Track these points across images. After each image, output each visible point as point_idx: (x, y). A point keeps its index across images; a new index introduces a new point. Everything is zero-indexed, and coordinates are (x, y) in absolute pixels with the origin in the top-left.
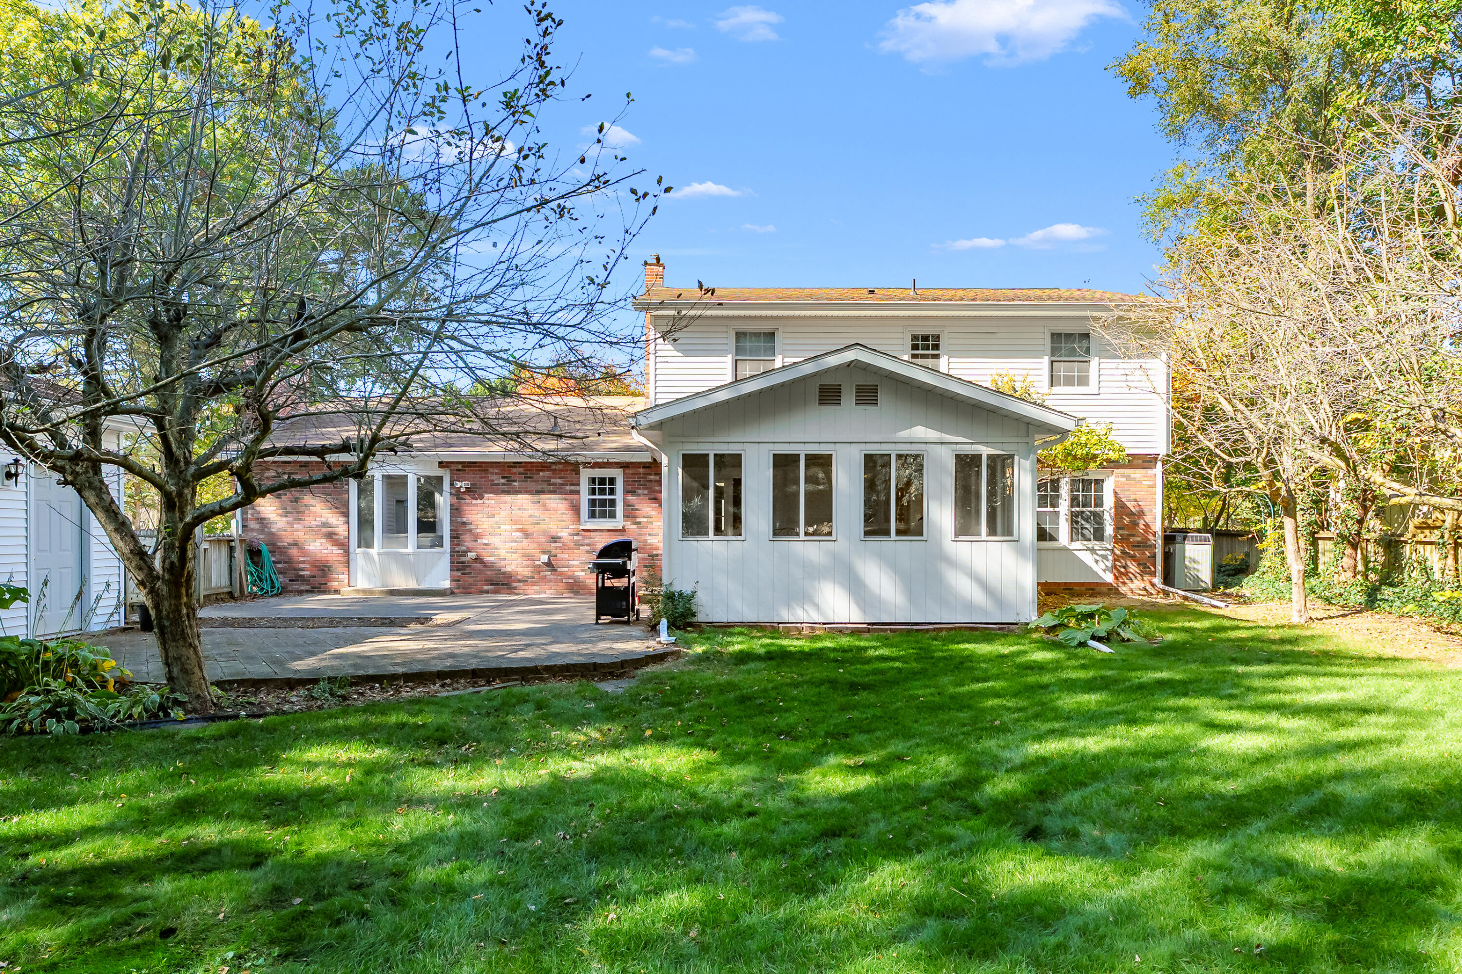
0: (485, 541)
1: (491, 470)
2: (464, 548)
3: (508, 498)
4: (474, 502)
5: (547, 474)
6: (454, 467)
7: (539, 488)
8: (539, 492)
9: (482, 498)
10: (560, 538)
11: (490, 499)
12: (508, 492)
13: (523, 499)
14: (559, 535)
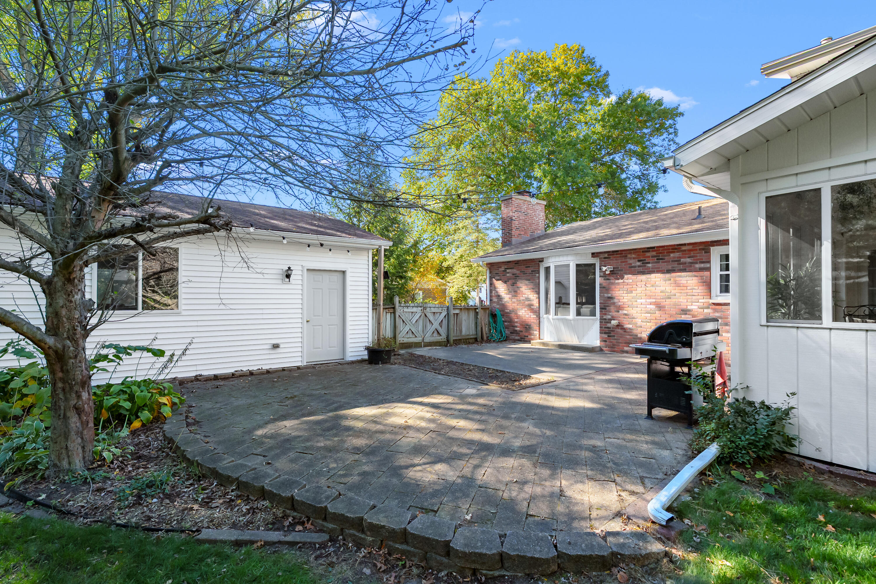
0: (625, 312)
1: (629, 256)
2: (609, 317)
3: (643, 277)
4: (617, 281)
5: (677, 255)
6: (602, 256)
7: (670, 267)
8: (669, 271)
9: (622, 278)
10: (689, 310)
11: (629, 278)
12: (643, 273)
13: (656, 278)
14: (689, 307)
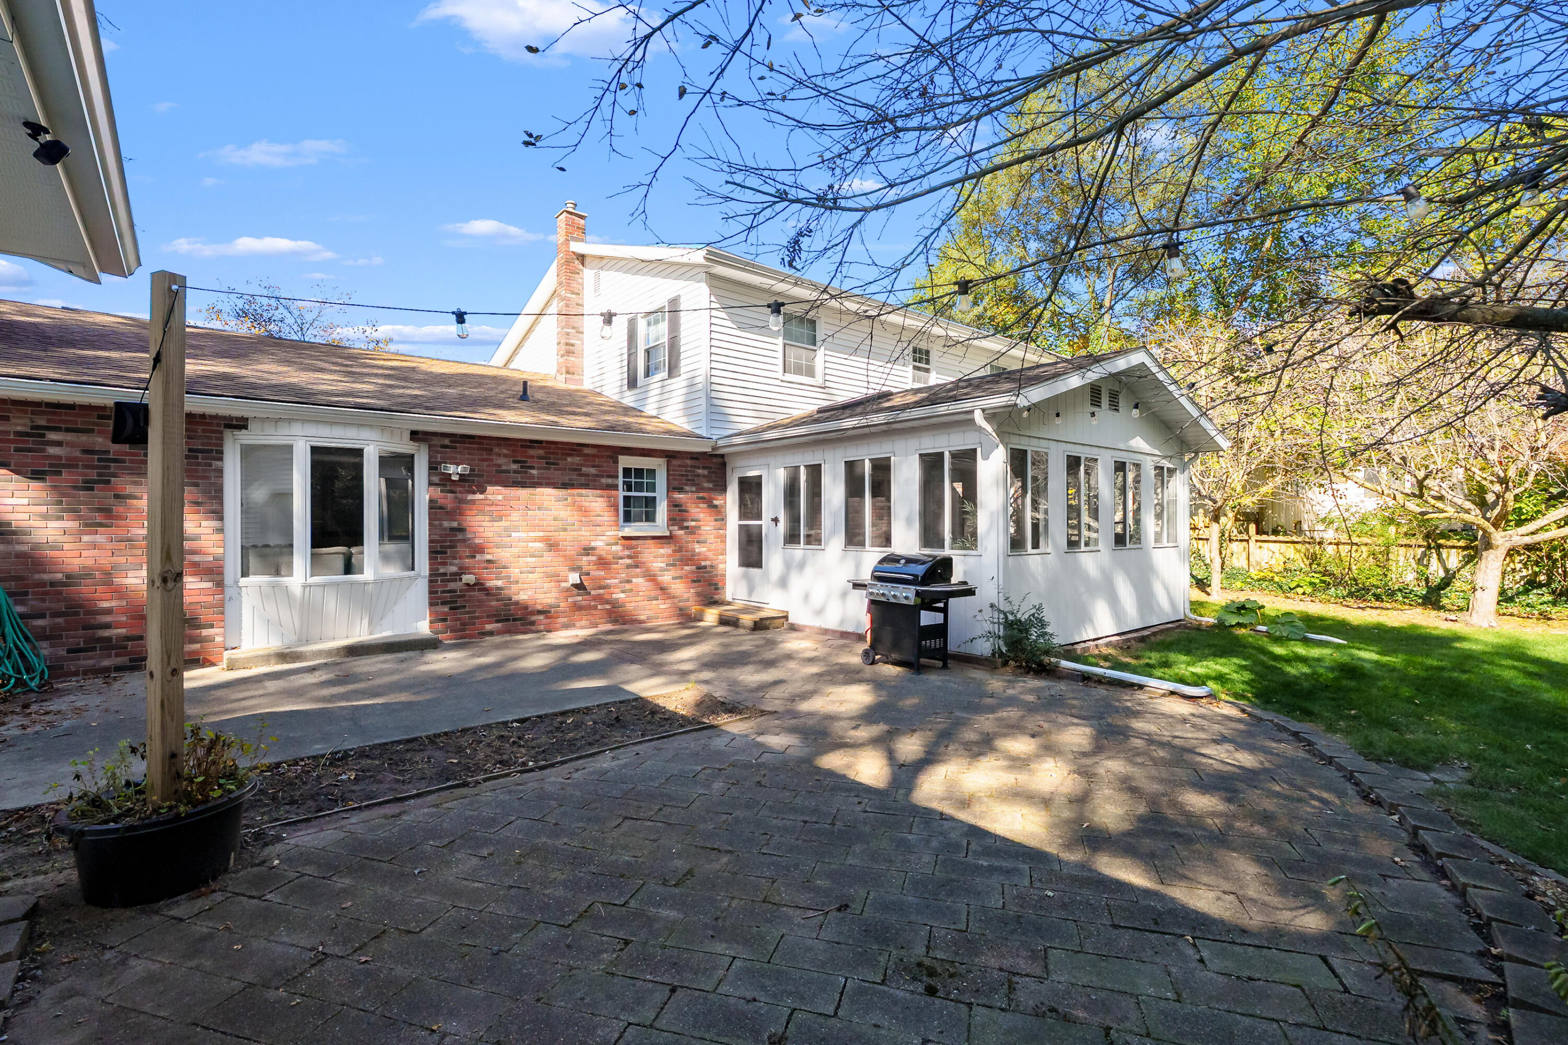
0: (489, 557)
1: (496, 450)
2: (454, 569)
3: (523, 493)
4: (470, 497)
5: (577, 460)
6: (436, 441)
7: (566, 479)
8: (565, 486)
9: (483, 491)
10: (593, 549)
11: (495, 493)
12: (522, 485)
13: (547, 494)
14: (593, 544)
